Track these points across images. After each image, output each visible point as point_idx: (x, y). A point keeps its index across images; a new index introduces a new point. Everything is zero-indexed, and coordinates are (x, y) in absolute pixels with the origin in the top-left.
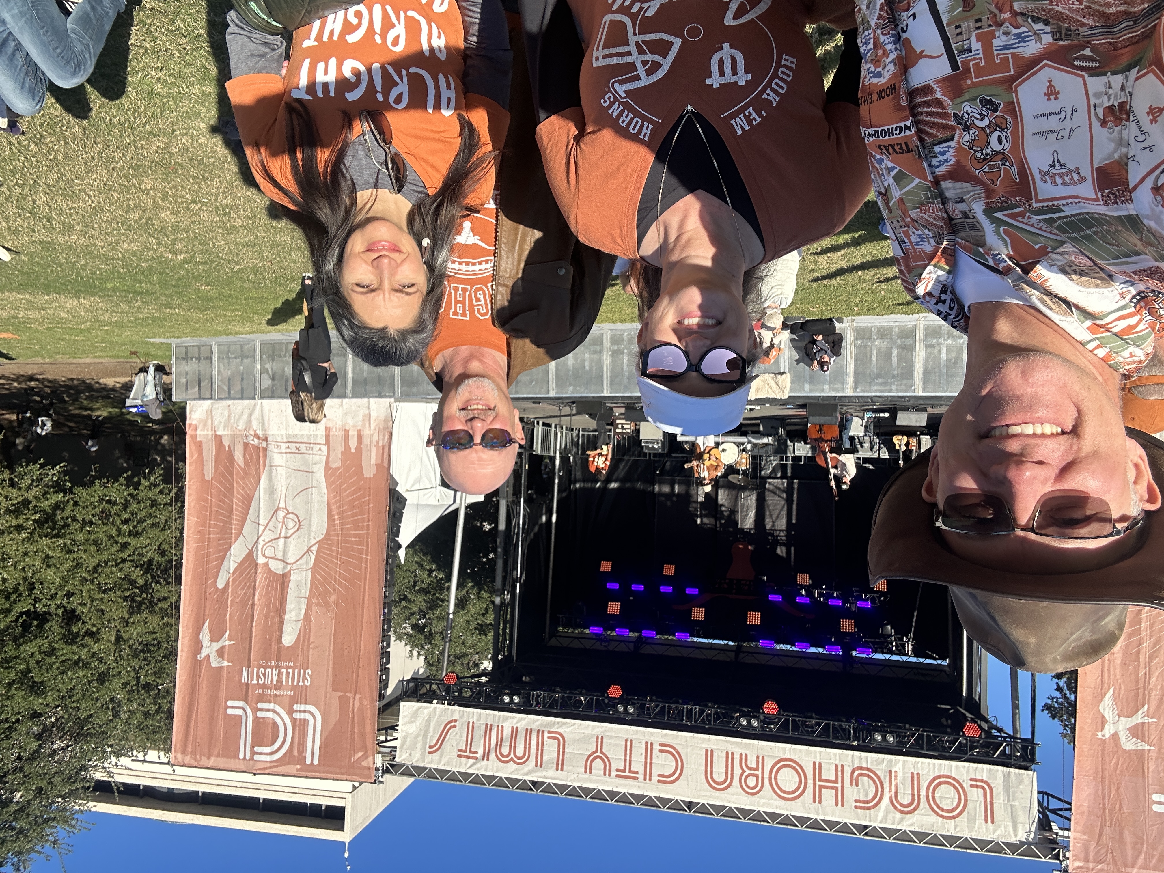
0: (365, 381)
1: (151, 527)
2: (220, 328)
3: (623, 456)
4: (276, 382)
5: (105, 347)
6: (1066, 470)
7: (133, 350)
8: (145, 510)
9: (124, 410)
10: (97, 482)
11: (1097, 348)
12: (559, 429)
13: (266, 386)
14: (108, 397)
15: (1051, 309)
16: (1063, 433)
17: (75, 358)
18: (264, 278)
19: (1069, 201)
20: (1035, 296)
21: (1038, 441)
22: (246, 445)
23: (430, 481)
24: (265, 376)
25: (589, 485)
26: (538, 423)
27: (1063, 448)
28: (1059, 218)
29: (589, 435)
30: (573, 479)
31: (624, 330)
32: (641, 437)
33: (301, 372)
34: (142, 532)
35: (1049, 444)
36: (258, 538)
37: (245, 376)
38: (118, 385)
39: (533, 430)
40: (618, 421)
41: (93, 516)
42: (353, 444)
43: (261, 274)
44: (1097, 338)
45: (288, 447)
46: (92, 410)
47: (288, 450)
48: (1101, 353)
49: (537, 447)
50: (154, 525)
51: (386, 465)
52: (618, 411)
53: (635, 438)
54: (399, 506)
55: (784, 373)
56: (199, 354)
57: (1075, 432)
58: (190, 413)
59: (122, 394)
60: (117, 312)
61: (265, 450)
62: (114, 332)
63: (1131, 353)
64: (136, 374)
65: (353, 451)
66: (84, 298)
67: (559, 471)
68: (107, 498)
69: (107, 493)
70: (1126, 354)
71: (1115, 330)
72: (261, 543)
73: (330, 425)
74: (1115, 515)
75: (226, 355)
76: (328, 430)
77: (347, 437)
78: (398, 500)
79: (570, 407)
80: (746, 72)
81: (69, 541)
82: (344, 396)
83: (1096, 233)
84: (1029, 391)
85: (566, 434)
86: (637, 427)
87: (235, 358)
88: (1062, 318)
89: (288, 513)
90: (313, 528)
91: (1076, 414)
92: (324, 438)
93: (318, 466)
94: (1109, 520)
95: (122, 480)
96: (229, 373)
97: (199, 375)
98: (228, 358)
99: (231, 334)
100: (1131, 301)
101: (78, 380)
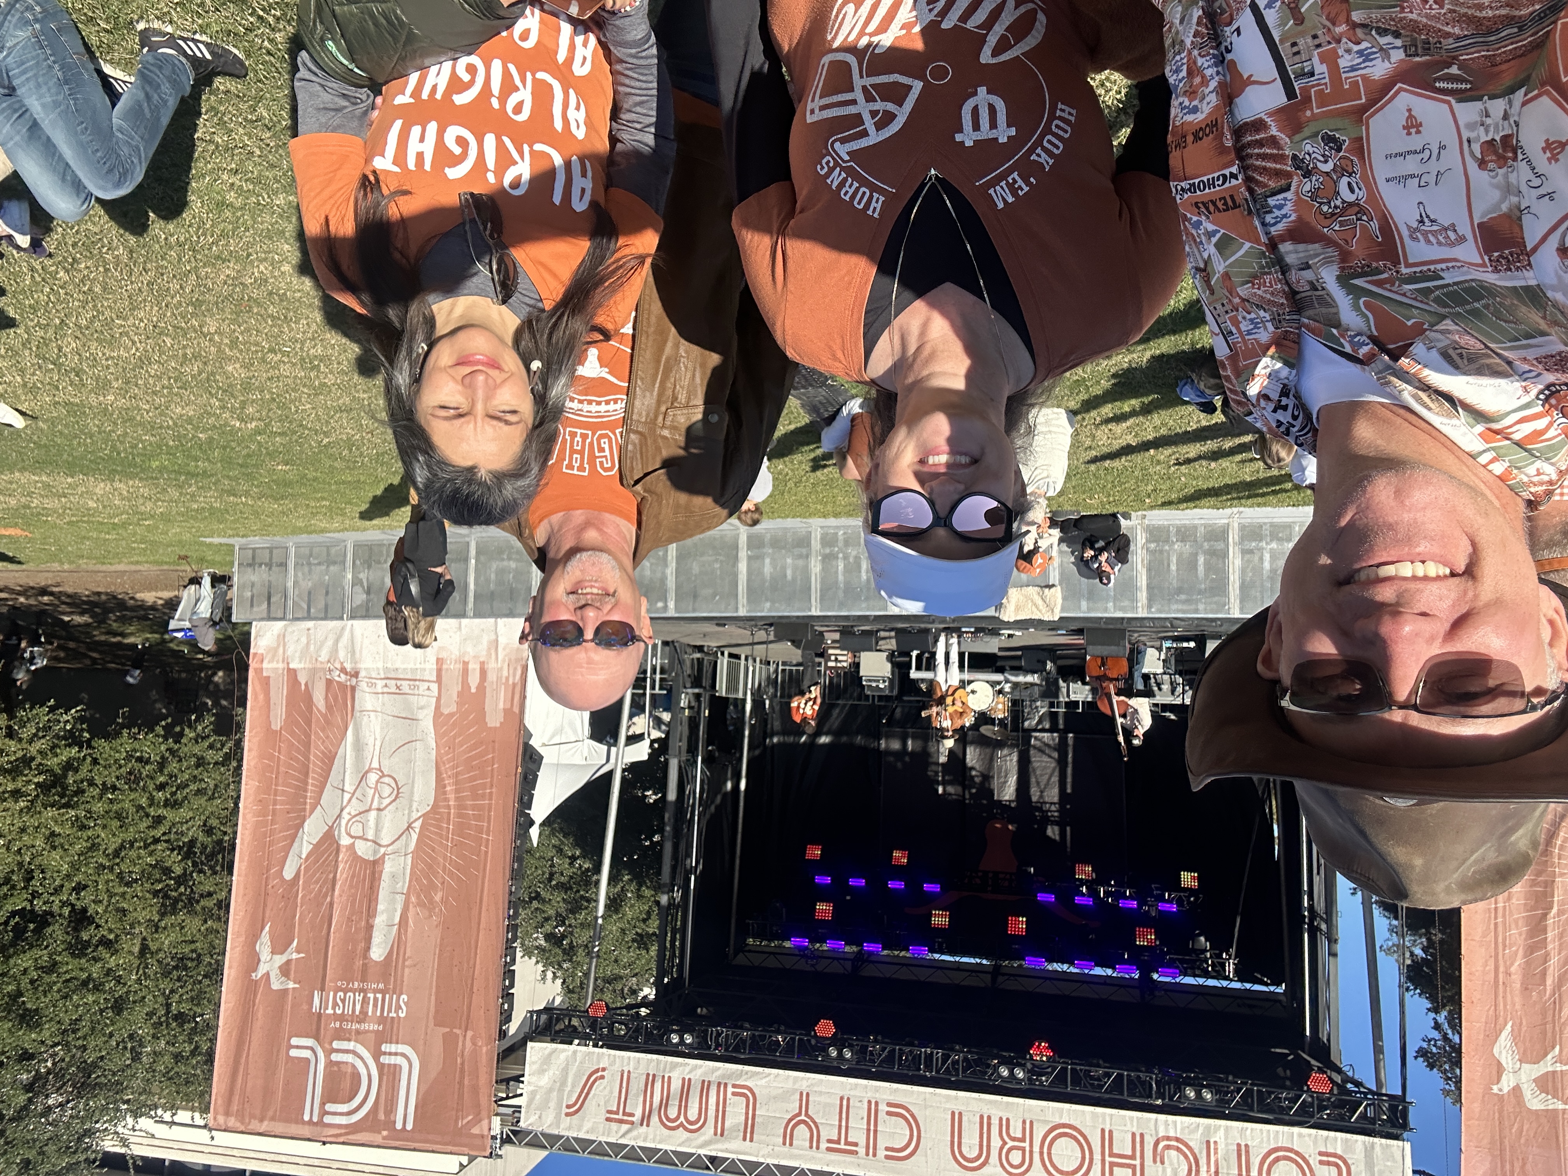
0: (492, 595)
1: (195, 795)
2: (300, 524)
3: (838, 699)
4: (372, 596)
5: (145, 550)
6: (1459, 624)
7: (183, 553)
8: (188, 772)
9: (167, 637)
10: (125, 732)
11: (1491, 462)
12: (750, 661)
13: (359, 603)
14: (145, 618)
15: (1430, 409)
16: (1453, 574)
17: (104, 563)
18: (361, 455)
19: (1450, 265)
20: (1407, 393)
21: (1420, 585)
22: (329, 682)
23: (575, 732)
24: (358, 589)
25: (792, 739)
26: (723, 654)
27: (1453, 595)
28: (1437, 288)
29: (791, 671)
30: (769, 731)
31: (838, 527)
32: (862, 673)
33: (405, 579)
34: (183, 801)
35: (1434, 588)
36: (342, 810)
37: (330, 589)
38: (160, 602)
39: (716, 663)
40: (830, 651)
41: (118, 778)
42: (474, 681)
43: (357, 449)
44: (1493, 449)
45: (386, 686)
46: (123, 635)
47: (386, 690)
48: (1498, 468)
49: (721, 687)
50: (199, 792)
51: (516, 709)
52: (831, 637)
53: (853, 673)
54: (532, 766)
55: (1053, 586)
56: (271, 559)
57: (1470, 572)
58: (256, 638)
59: (164, 613)
60: (163, 501)
61: (353, 689)
62: (158, 528)
63: (1538, 470)
64: (185, 587)
65: (473, 690)
66: (120, 481)
67: (751, 719)
68: (138, 754)
69: (137, 747)
70: (1531, 470)
71: (1517, 437)
72: (346, 816)
73: (443, 655)
74: (1528, 688)
75: (306, 560)
76: (440, 661)
77: (465, 672)
78: (531, 757)
79: (766, 630)
80: (1009, 126)
81: (84, 813)
82: (462, 615)
83: (1486, 307)
84: (1406, 516)
85: (761, 668)
86: (857, 660)
87: (319, 564)
88: (1445, 420)
89: (383, 776)
90: (416, 797)
91: (1470, 549)
92: (435, 674)
93: (425, 711)
94: (1522, 694)
95: (159, 730)
96: (310, 584)
97: (270, 587)
98: (309, 564)
99: (315, 532)
100: (1538, 398)
101: (107, 594)
